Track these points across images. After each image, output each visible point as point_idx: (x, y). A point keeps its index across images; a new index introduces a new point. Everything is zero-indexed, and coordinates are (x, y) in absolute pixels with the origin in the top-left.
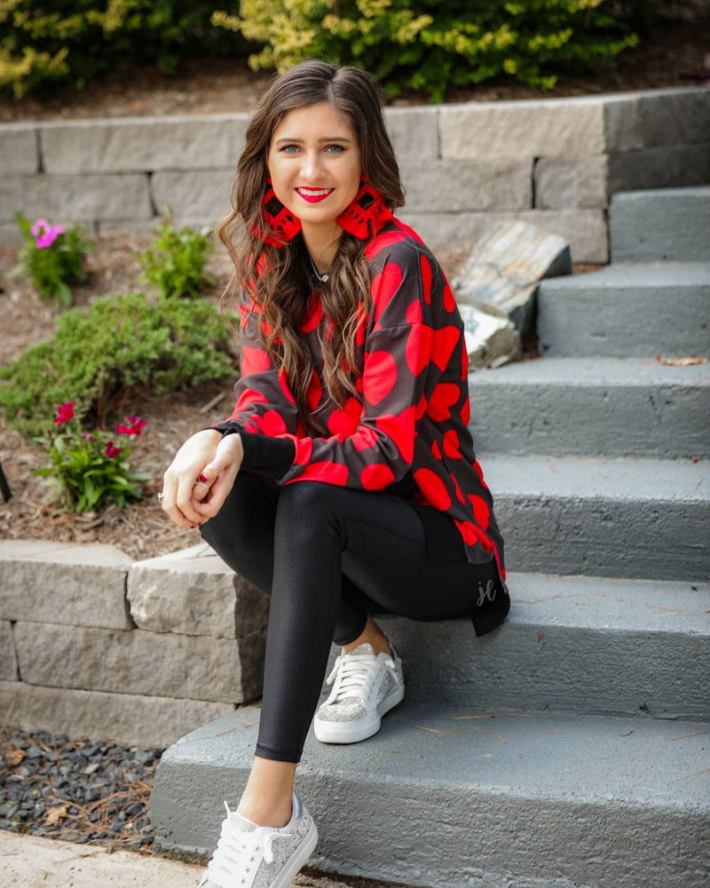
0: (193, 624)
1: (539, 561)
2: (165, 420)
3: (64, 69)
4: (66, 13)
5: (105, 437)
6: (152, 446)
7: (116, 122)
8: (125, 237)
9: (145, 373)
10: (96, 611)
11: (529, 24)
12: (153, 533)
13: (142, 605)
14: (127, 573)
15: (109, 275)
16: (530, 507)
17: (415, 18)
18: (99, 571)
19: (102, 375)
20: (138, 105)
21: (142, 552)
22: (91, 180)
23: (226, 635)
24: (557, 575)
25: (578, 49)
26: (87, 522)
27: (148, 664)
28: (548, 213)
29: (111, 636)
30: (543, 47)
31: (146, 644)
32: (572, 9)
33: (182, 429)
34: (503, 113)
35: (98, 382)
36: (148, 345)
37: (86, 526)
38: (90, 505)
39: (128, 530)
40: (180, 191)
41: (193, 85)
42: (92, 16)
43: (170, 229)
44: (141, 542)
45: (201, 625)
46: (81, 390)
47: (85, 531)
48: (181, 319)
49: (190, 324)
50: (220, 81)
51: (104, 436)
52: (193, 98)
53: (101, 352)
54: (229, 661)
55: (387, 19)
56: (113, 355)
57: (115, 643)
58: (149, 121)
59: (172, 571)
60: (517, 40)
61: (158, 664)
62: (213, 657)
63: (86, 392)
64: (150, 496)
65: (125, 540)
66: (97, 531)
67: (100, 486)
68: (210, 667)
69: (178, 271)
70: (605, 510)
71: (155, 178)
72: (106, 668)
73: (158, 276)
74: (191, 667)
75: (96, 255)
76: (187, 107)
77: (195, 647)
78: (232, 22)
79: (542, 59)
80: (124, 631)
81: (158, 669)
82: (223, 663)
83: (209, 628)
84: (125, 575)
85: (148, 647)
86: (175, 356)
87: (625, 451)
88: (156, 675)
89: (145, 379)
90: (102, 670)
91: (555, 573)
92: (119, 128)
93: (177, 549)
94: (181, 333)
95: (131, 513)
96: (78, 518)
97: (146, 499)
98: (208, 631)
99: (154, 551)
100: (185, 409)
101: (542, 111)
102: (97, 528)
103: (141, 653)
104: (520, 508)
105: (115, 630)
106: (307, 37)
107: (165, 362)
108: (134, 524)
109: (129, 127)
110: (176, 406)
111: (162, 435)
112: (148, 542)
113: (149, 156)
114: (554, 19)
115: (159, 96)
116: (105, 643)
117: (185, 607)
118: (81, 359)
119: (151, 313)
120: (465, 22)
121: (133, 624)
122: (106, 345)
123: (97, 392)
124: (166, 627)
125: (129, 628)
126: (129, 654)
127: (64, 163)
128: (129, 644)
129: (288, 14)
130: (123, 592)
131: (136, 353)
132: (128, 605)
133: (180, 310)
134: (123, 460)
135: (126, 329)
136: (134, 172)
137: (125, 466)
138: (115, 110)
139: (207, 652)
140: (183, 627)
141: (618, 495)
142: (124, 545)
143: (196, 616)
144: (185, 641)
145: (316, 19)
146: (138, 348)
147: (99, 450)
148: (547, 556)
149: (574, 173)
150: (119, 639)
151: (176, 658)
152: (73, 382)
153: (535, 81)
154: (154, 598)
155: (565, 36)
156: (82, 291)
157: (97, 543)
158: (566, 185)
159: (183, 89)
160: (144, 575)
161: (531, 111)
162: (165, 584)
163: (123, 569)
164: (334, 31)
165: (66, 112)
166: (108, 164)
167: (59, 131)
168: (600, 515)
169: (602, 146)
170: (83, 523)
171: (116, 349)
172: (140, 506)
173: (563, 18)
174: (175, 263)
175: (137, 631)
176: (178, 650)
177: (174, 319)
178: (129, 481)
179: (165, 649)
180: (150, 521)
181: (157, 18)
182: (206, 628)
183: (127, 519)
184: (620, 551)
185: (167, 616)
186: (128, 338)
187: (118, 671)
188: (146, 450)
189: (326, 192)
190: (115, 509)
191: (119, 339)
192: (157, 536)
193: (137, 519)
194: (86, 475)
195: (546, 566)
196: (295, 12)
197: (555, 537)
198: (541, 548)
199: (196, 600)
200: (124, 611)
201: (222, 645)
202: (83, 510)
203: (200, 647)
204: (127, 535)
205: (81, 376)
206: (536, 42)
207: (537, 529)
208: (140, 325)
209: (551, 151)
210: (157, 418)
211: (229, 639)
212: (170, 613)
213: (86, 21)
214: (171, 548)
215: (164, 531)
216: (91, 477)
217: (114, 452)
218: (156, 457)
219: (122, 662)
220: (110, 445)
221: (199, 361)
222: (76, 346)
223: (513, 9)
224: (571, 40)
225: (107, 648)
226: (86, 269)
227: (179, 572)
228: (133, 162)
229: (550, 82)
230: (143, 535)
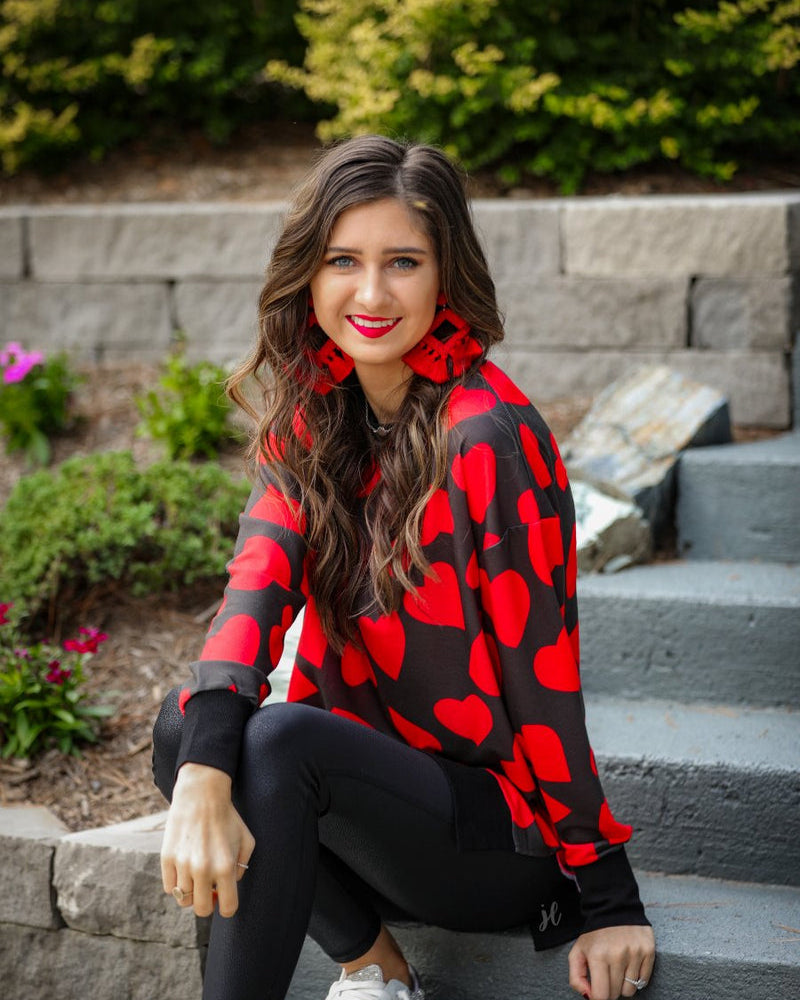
0: (139, 925)
1: (636, 852)
2: (144, 631)
3: (72, 133)
4: (79, 56)
5: (48, 655)
6: (122, 668)
7: (130, 210)
8: (136, 369)
9: (117, 565)
10: (12, 900)
11: (701, 88)
12: (106, 792)
13: (72, 895)
14: (54, 849)
15: (105, 422)
16: (627, 775)
17: (536, 77)
18: (18, 845)
19: (55, 566)
20: (168, 186)
21: (84, 819)
22: (94, 289)
23: (184, 942)
24: (661, 874)
25: (768, 125)
26: (17, 773)
27: (79, 978)
28: (708, 356)
29: (32, 937)
30: (718, 122)
31: (77, 950)
32: (758, 71)
33: (167, 644)
34: (651, 214)
35: (50, 575)
36: (123, 527)
37: (16, 779)
38: (22, 750)
39: (72, 787)
40: (212, 308)
41: (251, 159)
42: (112, 62)
43: (182, 363)
44: (85, 805)
45: (151, 927)
46: (25, 586)
47: (14, 785)
48: (174, 491)
49: (186, 498)
50: (288, 156)
51: (50, 652)
52: (243, 177)
53: (57, 533)
54: (187, 979)
55: (497, 78)
56: (71, 538)
57: (37, 947)
58: (172, 209)
59: (114, 849)
60: (683, 111)
61: (93, 980)
62: (166, 973)
63: (33, 589)
64: (110, 738)
65: (66, 800)
66: (30, 787)
67: (39, 722)
68: (162, 986)
69: (190, 421)
70: (729, 784)
71: (180, 289)
72: (24, 982)
73: (162, 427)
74: (137, 985)
75: (94, 393)
76: (233, 191)
77: (143, 957)
78: (294, 77)
79: (717, 138)
80: (49, 930)
81: (92, 985)
82: (178, 982)
83: (162, 932)
84: (50, 852)
85: (80, 954)
86: (161, 543)
87: (776, 699)
88: (90, 994)
89: (116, 573)
90: (18, 982)
91: (659, 871)
92: (132, 218)
93: (134, 816)
94: (172, 510)
95: (80, 762)
96: (6, 767)
97: (102, 742)
98: (161, 935)
99: (101, 817)
100: (174, 617)
101: (704, 212)
102: (31, 781)
103: (70, 962)
104: (613, 777)
105: (38, 928)
106: (387, 100)
107: (147, 551)
108: (81, 778)
109: (146, 218)
110: (162, 613)
111: (138, 653)
112: (98, 804)
113: (171, 259)
114: (735, 83)
115: (198, 175)
116: (23, 945)
117: (130, 901)
118: (30, 541)
119: (135, 479)
120: (608, 84)
121: (60, 921)
122: (65, 524)
123: (48, 590)
124: (104, 927)
125: (55, 927)
126: (55, 963)
127: (58, 265)
128: (55, 949)
129: (366, 65)
130: (48, 876)
131: (106, 536)
132: (54, 893)
133: (176, 478)
134: (72, 688)
135: (95, 504)
136: (150, 280)
137: (73, 696)
138: (138, 192)
139: (158, 965)
140: (127, 928)
141: (747, 764)
142: (65, 807)
143: (145, 913)
144: (129, 947)
145: (401, 76)
146: (108, 529)
147: (37, 674)
148: (649, 845)
149: (744, 301)
150: (42, 942)
151: (117, 972)
152: (17, 574)
153: (706, 168)
154: (88, 886)
155: (748, 107)
156: (65, 445)
157: (28, 803)
158: (734, 316)
159: (237, 166)
160: (77, 853)
161: (688, 212)
162: (105, 867)
163: (48, 843)
164: (425, 92)
165: (72, 193)
166: (116, 268)
167: (52, 221)
168: (721, 792)
169: (784, 264)
170: (12, 773)
171: (77, 530)
172: (94, 752)
173: (748, 81)
174: (187, 409)
175: (66, 932)
176: (120, 961)
177: (165, 490)
178: (77, 717)
179: (103, 958)
180: (103, 775)
181: (201, 68)
182: (157, 931)
183: (73, 770)
184: (747, 844)
185: (105, 911)
186: (97, 515)
187: (40, 986)
188: (113, 673)
189: (390, 323)
190: (57, 756)
191: (84, 516)
192: (110, 797)
193: (87, 772)
194: (20, 706)
195: (646, 861)
196: (375, 64)
197: (659, 820)
198: (640, 833)
199: (146, 892)
200: (48, 903)
201: (179, 956)
202: (13, 756)
203: (149, 958)
204: (69, 794)
205: (27, 568)
206: (708, 115)
207: (636, 807)
208: (115, 497)
209: (715, 269)
210: (134, 628)
211: (187, 948)
212: (110, 908)
213: (102, 69)
214: (126, 815)
215: (120, 789)
216: (26, 709)
217: (60, 677)
218: (125, 684)
219: (45, 974)
220: (55, 665)
221: (195, 550)
222: (24, 525)
223: (676, 67)
224: (759, 112)
225: (26, 953)
226: (75, 412)
227: (124, 851)
228: (149, 265)
229: (726, 171)
230: (91, 794)
